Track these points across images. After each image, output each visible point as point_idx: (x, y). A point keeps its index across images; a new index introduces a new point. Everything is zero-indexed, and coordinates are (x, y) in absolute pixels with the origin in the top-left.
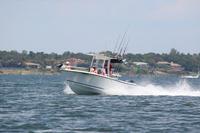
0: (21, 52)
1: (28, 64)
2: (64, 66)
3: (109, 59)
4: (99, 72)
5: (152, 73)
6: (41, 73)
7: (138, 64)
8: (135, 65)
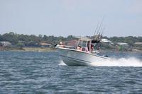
0: (37, 36)
1: (43, 44)
2: (58, 45)
3: (90, 40)
4: (84, 50)
5: (131, 51)
6: (52, 51)
7: (121, 44)
8: (119, 45)
